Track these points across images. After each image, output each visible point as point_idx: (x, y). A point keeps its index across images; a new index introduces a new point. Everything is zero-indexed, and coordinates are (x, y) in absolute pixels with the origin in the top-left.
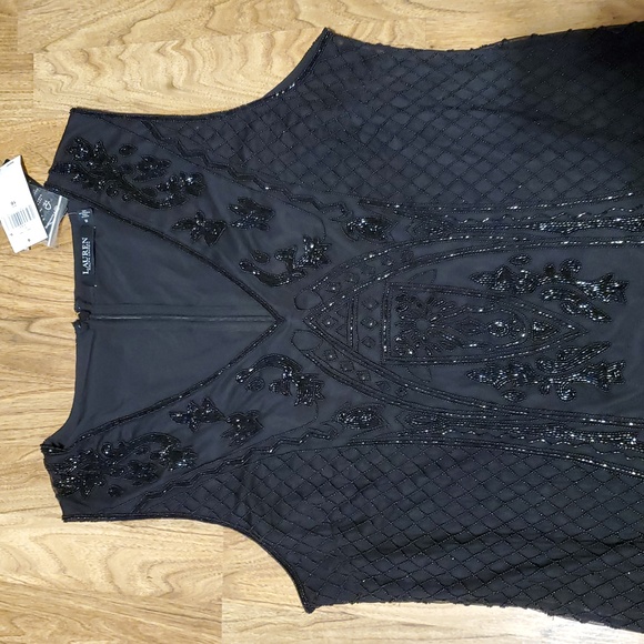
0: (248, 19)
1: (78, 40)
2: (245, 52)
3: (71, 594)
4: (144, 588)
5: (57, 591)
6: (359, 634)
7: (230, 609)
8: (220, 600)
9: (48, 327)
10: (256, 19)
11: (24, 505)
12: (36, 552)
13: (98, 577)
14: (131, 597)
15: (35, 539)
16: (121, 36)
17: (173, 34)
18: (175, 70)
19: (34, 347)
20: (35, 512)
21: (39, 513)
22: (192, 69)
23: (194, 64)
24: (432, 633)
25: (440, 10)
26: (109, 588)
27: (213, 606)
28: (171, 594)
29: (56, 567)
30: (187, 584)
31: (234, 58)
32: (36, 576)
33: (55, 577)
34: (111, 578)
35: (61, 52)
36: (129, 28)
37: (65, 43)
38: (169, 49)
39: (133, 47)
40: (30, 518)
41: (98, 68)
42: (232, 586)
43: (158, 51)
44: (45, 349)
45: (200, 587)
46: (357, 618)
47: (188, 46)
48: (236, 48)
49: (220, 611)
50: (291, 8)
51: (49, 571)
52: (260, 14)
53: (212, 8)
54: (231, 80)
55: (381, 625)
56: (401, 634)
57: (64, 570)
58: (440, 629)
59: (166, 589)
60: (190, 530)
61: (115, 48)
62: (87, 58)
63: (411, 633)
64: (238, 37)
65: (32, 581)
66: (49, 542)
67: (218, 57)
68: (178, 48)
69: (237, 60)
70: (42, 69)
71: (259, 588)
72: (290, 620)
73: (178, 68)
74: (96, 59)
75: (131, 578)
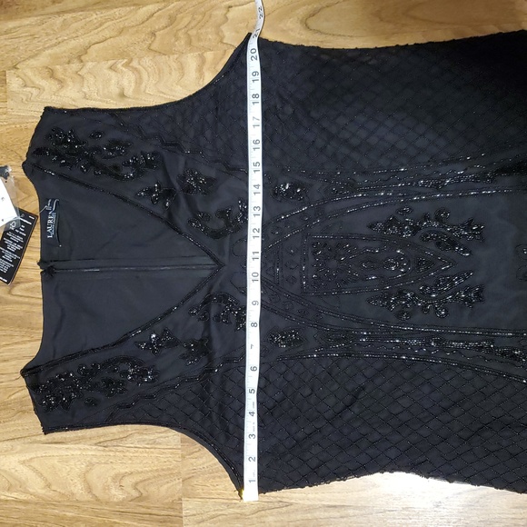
0: (183, 42)
1: (43, 59)
2: (182, 68)
3: (55, 504)
4: (117, 495)
5: (45, 503)
6: (293, 517)
7: (189, 506)
8: (180, 499)
9: (27, 290)
10: (189, 43)
11: (13, 436)
12: (25, 473)
13: (78, 489)
14: (107, 503)
15: (23, 463)
16: (80, 56)
17: (122, 54)
18: (125, 83)
19: (16, 307)
20: (22, 440)
21: (26, 440)
22: (139, 82)
23: (141, 78)
24: (351, 512)
25: (334, 35)
26: (88, 497)
27: (176, 505)
28: (140, 498)
29: (42, 484)
30: (152, 489)
31: (173, 73)
32: (26, 492)
33: (41, 492)
34: (89, 489)
35: (29, 69)
36: (86, 50)
37: (32, 62)
38: (119, 66)
39: (90, 65)
40: (18, 445)
41: (61, 82)
42: (189, 488)
43: (110, 68)
44: (25, 308)
45: (164, 490)
46: (291, 504)
47: (134, 63)
48: (174, 65)
49: (181, 509)
50: (217, 34)
51: (37, 487)
52: (193, 38)
53: (153, 34)
54: (171, 90)
55: (310, 509)
56: (326, 514)
57: (49, 486)
58: (356, 508)
59: (135, 494)
60: (153, 446)
61: (75, 66)
62: (52, 74)
63: (334, 513)
64: (176, 56)
65: (23, 497)
66: (35, 464)
67: (160, 72)
68: (127, 65)
69: (175, 75)
70: (14, 83)
71: (212, 488)
72: (238, 511)
73: (128, 81)
74: (59, 75)
75: (106, 488)
